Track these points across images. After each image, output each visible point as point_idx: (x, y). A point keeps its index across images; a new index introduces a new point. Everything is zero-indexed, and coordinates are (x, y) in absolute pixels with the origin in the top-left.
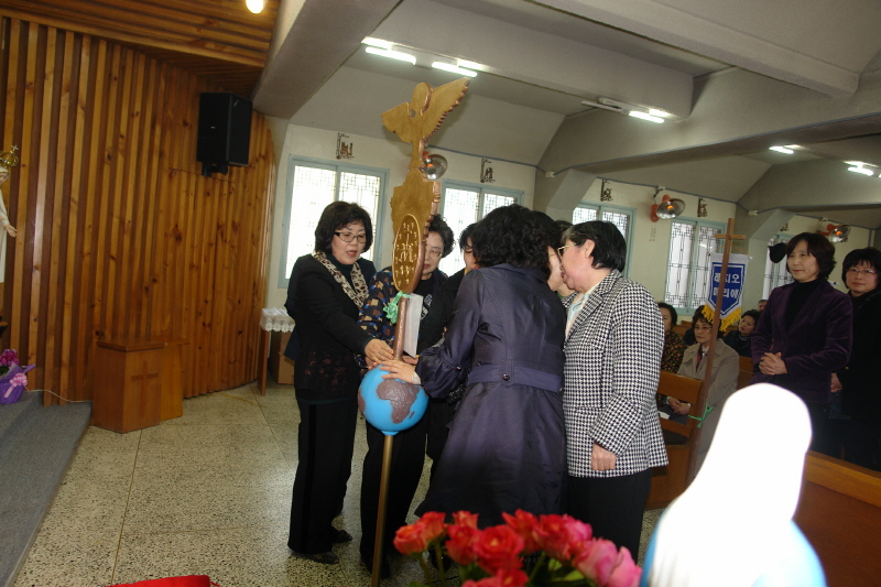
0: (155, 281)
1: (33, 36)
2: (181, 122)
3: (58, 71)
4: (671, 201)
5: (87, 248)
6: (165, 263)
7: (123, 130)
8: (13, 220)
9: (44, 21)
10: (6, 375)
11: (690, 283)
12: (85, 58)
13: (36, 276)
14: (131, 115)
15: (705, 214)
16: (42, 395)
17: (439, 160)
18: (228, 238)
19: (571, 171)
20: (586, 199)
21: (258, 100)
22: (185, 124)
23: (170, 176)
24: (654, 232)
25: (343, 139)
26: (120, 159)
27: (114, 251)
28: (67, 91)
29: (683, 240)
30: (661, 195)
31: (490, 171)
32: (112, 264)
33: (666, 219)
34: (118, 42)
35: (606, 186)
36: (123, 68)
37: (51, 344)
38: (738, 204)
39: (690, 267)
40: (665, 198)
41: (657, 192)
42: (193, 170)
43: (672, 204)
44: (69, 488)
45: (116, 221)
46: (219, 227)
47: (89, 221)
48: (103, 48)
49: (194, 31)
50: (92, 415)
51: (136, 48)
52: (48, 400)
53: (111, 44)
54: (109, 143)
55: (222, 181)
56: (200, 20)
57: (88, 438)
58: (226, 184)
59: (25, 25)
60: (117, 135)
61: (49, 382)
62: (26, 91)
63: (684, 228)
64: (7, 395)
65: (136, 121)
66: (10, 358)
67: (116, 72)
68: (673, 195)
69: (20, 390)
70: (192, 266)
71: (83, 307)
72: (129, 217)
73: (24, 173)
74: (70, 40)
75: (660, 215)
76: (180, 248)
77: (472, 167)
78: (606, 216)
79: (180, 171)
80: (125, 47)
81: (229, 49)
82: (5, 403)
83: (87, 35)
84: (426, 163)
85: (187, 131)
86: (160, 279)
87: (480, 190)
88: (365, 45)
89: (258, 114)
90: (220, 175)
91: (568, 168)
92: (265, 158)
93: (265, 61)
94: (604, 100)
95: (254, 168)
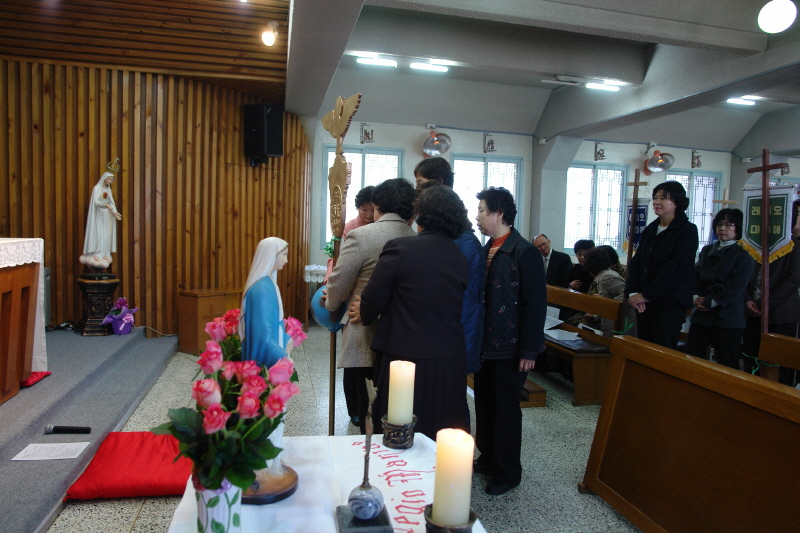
0: (219, 247)
1: (126, 79)
2: (231, 128)
3: (143, 102)
5: (169, 226)
6: (226, 234)
7: (190, 139)
8: (120, 209)
9: (132, 69)
10: (119, 315)
12: (160, 90)
13: (137, 247)
14: (194, 127)
15: (699, 164)
16: (145, 330)
17: (443, 138)
18: (274, 213)
19: (558, 137)
20: (577, 158)
21: (289, 104)
22: (235, 129)
23: (226, 169)
25: (365, 127)
26: (189, 160)
27: (188, 227)
28: (150, 115)
30: (652, 150)
31: (491, 143)
32: (188, 236)
33: (658, 172)
34: (182, 76)
35: (600, 147)
36: (186, 94)
37: (149, 294)
38: (733, 153)
40: (656, 153)
41: (649, 148)
42: (243, 163)
43: (662, 158)
44: (158, 386)
45: (188, 205)
46: (266, 204)
47: (170, 206)
48: (171, 82)
49: (231, 61)
50: (179, 343)
51: (196, 80)
52: (149, 334)
53: (177, 79)
54: (180, 149)
55: (267, 169)
56: (235, 54)
57: (175, 358)
58: (270, 171)
59: (121, 73)
60: (185, 142)
61: (149, 321)
62: (124, 118)
64: (121, 329)
65: (199, 130)
66: (123, 303)
68: (663, 150)
69: (129, 326)
70: (247, 235)
71: (169, 268)
72: (197, 201)
73: (125, 175)
74: (149, 78)
75: (652, 169)
76: (237, 222)
77: (476, 141)
78: (601, 173)
79: (233, 164)
80: (187, 79)
81: (258, 72)
82: (120, 333)
83: (161, 74)
84: (433, 141)
85: (237, 134)
86: (223, 245)
87: (484, 159)
88: (356, 57)
89: (292, 115)
90: (264, 165)
91: (556, 135)
92: (300, 149)
93: (284, 78)
94: (562, 78)
95: (291, 157)
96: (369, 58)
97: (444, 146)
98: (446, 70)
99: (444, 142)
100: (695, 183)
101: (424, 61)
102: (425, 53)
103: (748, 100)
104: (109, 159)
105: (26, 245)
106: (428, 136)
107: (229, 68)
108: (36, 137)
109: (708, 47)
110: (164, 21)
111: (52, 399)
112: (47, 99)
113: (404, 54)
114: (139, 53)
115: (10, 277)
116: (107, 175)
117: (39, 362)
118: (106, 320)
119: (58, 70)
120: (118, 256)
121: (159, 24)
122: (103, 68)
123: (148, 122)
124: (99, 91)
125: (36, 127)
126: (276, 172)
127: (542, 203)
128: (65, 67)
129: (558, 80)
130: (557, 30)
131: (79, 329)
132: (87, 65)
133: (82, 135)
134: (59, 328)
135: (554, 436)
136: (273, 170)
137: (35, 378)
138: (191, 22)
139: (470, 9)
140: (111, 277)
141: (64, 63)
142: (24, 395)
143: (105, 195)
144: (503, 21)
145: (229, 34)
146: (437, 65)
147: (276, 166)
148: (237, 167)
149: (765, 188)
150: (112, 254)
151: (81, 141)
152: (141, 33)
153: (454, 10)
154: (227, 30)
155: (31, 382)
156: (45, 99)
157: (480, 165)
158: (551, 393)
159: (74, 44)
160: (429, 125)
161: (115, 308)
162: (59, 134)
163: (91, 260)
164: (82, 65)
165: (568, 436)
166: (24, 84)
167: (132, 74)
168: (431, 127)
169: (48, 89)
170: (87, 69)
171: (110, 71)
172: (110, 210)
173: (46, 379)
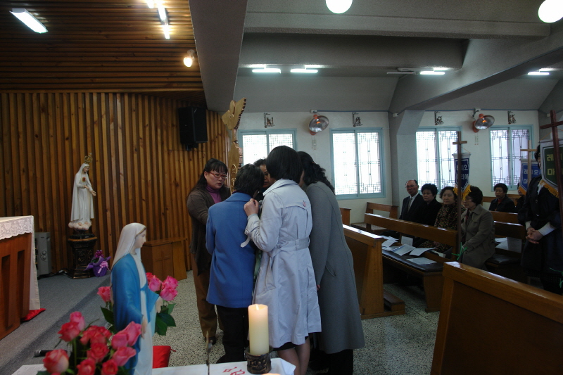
0: (167, 209)
1: (95, 98)
2: (170, 125)
3: (107, 113)
4: (484, 117)
5: (130, 197)
6: (172, 200)
7: (141, 135)
8: (95, 188)
9: (99, 91)
10: (98, 263)
11: (511, 169)
12: (119, 104)
13: (109, 214)
14: (144, 127)
15: (514, 121)
17: (323, 118)
19: (406, 111)
20: (421, 125)
21: (210, 105)
22: (173, 125)
23: (169, 154)
24: (476, 139)
25: (267, 116)
26: (142, 150)
27: (144, 197)
28: (113, 121)
29: (500, 141)
30: (477, 114)
31: (358, 119)
32: (144, 203)
33: (483, 129)
34: (133, 93)
35: (438, 115)
36: (137, 105)
38: (539, 110)
39: (509, 158)
40: (480, 115)
41: (474, 113)
42: (181, 149)
43: (485, 119)
45: (143, 181)
47: (130, 183)
48: (126, 98)
49: (165, 80)
51: (143, 95)
53: (130, 95)
54: (135, 143)
55: (198, 152)
56: (167, 74)
58: (200, 153)
59: (91, 94)
60: (138, 138)
62: (95, 125)
63: (500, 133)
64: (99, 272)
65: (147, 129)
66: (100, 254)
67: (134, 107)
68: (486, 113)
69: (105, 270)
72: (149, 178)
73: (98, 164)
74: (111, 96)
75: (478, 128)
76: (178, 191)
77: (347, 118)
78: (441, 133)
79: (173, 150)
80: (137, 95)
81: (184, 85)
82: (99, 276)
83: (118, 93)
84: (316, 122)
85: (175, 129)
86: (169, 208)
87: (354, 131)
88: (252, 69)
89: (214, 112)
90: (195, 149)
91: (404, 110)
92: (221, 135)
93: (202, 87)
94: (401, 69)
95: (215, 142)
96: (260, 69)
97: (324, 125)
98: (316, 71)
99: (324, 121)
100: (513, 134)
101: (300, 67)
102: (300, 62)
103: (544, 72)
104: (86, 154)
105: (19, 221)
106: (312, 118)
107: (165, 84)
108: (37, 142)
109: (505, 37)
110: (116, 57)
111: (41, 330)
112: (43, 116)
113: (286, 63)
114: (103, 80)
115: (7, 245)
116: (85, 165)
117: (35, 303)
118: (88, 266)
119: (50, 96)
120: (95, 221)
121: (114, 59)
122: (80, 92)
123: (112, 126)
124: (77, 108)
125: (37, 136)
126: (204, 153)
127: (399, 160)
128: (54, 94)
129: (398, 71)
130: (391, 36)
131: (71, 274)
132: (69, 91)
133: (67, 139)
134: (58, 274)
135: (410, 339)
136: (202, 152)
137: (33, 314)
138: (134, 56)
139: (323, 28)
140: (91, 236)
141: (54, 91)
142: (24, 328)
143: (84, 180)
144: (349, 33)
145: (162, 61)
146: (310, 69)
147: (204, 149)
148: (176, 152)
149: (555, 140)
150: (91, 220)
151: (67, 143)
152: (102, 66)
153: (312, 30)
154: (160, 59)
155: (29, 318)
156: (42, 117)
157: (351, 135)
158: (410, 303)
159: (59, 78)
160: (312, 111)
161: (94, 258)
162: (52, 140)
163: (76, 225)
164: (65, 92)
165: (421, 338)
166: (28, 108)
167: (99, 94)
168: (314, 112)
169: (43, 110)
170: (69, 94)
171: (84, 94)
172: (88, 189)
173: (40, 315)
